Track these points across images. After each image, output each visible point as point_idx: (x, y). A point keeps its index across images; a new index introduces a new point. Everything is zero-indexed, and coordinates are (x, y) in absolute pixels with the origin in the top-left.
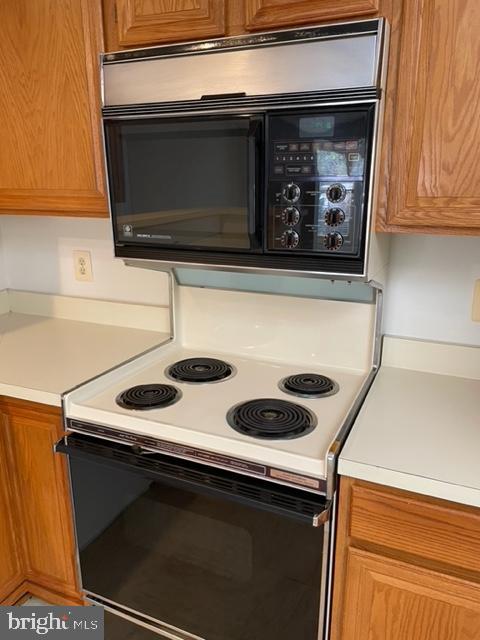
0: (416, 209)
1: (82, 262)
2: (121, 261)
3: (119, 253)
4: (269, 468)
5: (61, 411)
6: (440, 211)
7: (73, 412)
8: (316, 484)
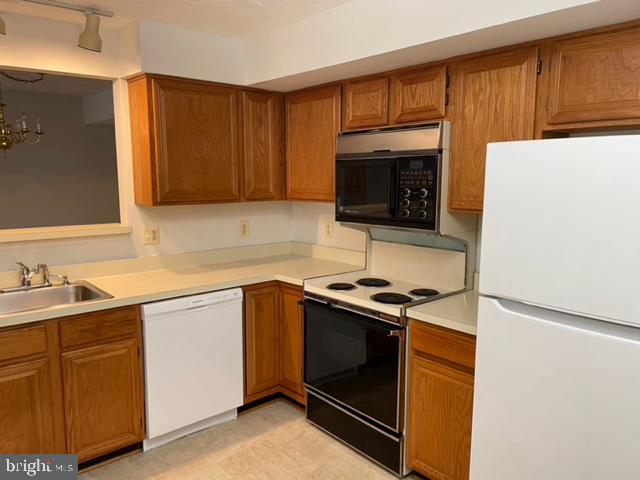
0: (461, 201)
1: (328, 227)
2: (338, 223)
3: (337, 219)
4: (379, 313)
5: (302, 287)
6: (471, 202)
7: (307, 288)
8: (396, 320)
